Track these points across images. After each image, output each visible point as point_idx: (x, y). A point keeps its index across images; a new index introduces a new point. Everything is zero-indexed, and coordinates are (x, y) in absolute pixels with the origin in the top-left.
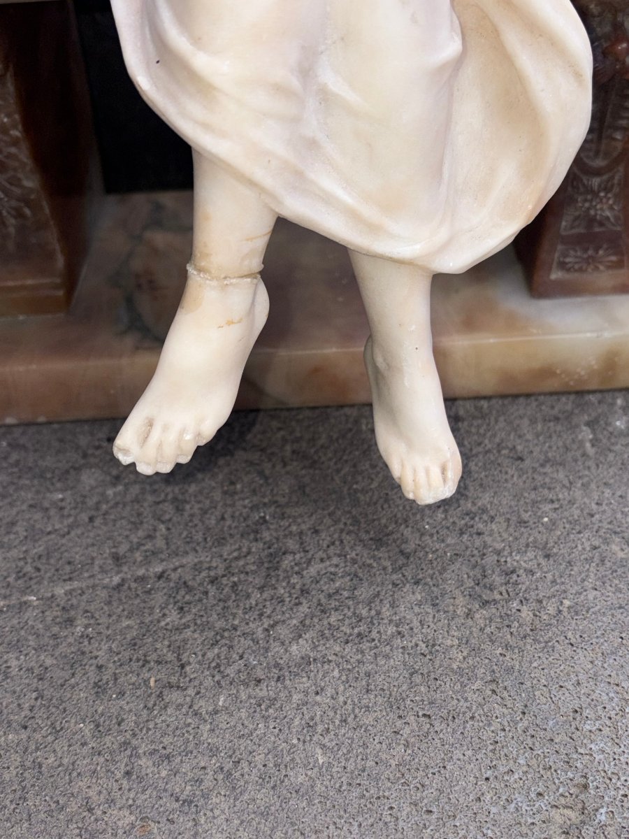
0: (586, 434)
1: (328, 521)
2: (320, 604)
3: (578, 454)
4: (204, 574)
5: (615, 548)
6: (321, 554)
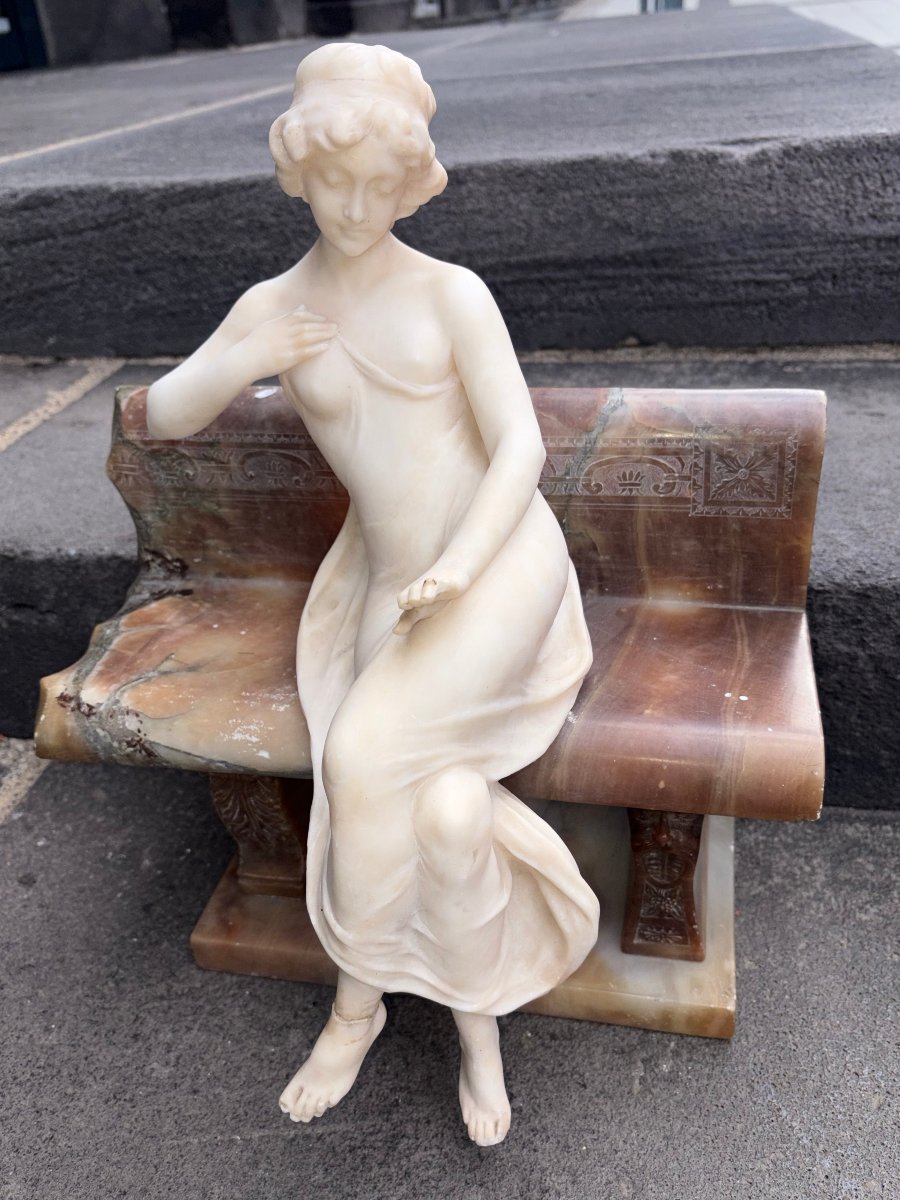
0: (638, 1072)
1: (438, 1114)
2: (414, 1188)
3: (627, 1090)
4: (347, 1143)
5: (623, 1186)
6: (426, 1143)
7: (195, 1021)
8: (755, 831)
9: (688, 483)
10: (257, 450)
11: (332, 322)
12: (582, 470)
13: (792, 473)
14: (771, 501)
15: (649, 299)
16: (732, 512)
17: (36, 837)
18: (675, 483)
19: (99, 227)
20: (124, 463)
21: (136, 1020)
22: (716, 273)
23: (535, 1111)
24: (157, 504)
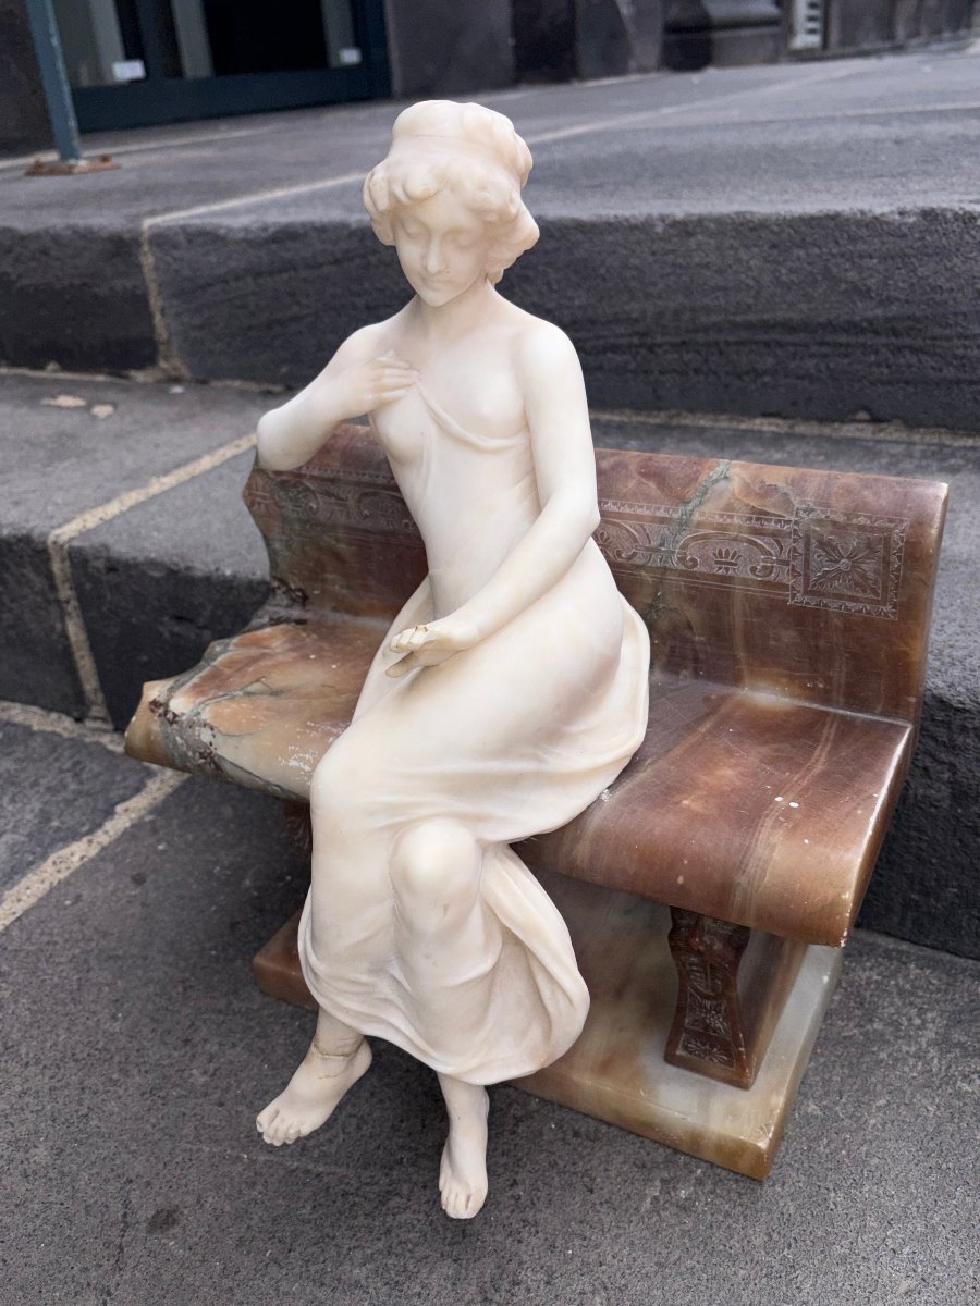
0: (654, 1191)
2: (390, 1247)
3: (634, 1206)
4: (342, 1187)
6: (416, 1207)
7: (241, 1040)
8: (871, 969)
9: (786, 568)
10: (372, 490)
11: (415, 369)
12: (678, 542)
13: (898, 569)
14: (875, 598)
15: (886, 371)
16: (834, 605)
17: (159, 842)
18: (773, 567)
19: (337, 262)
20: (257, 490)
21: (190, 1027)
22: (965, 347)
23: (533, 1203)
24: (284, 533)
